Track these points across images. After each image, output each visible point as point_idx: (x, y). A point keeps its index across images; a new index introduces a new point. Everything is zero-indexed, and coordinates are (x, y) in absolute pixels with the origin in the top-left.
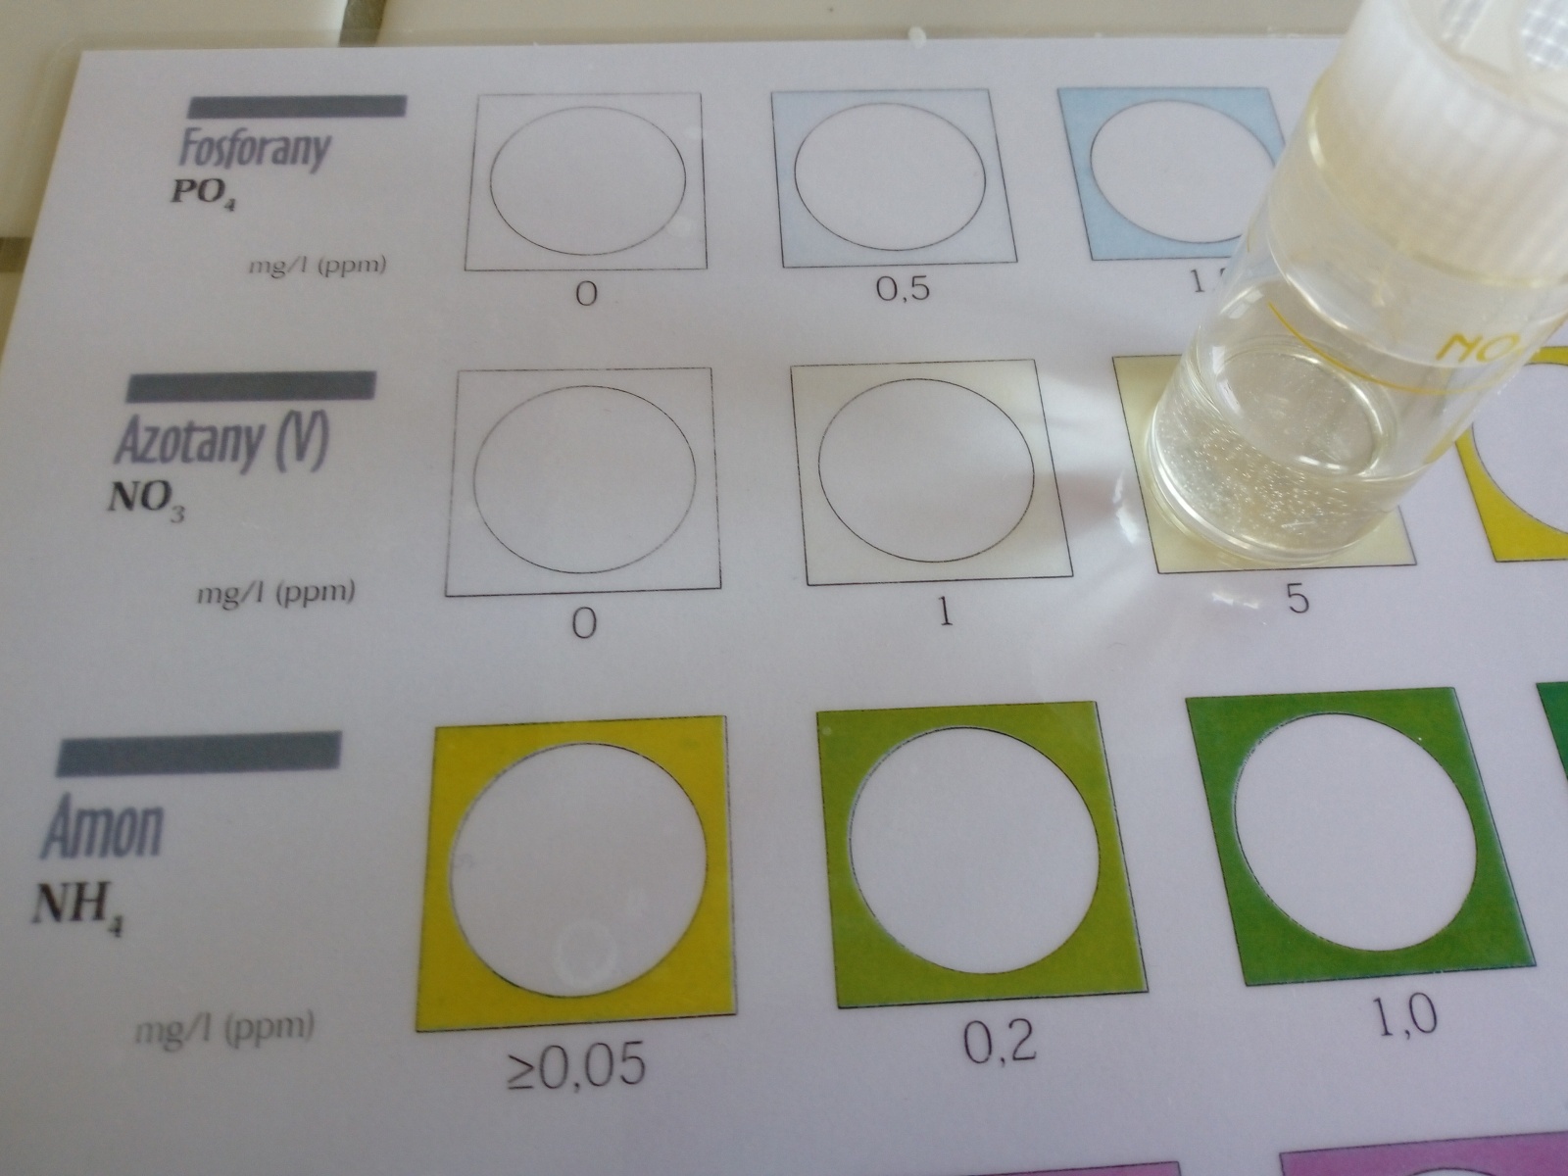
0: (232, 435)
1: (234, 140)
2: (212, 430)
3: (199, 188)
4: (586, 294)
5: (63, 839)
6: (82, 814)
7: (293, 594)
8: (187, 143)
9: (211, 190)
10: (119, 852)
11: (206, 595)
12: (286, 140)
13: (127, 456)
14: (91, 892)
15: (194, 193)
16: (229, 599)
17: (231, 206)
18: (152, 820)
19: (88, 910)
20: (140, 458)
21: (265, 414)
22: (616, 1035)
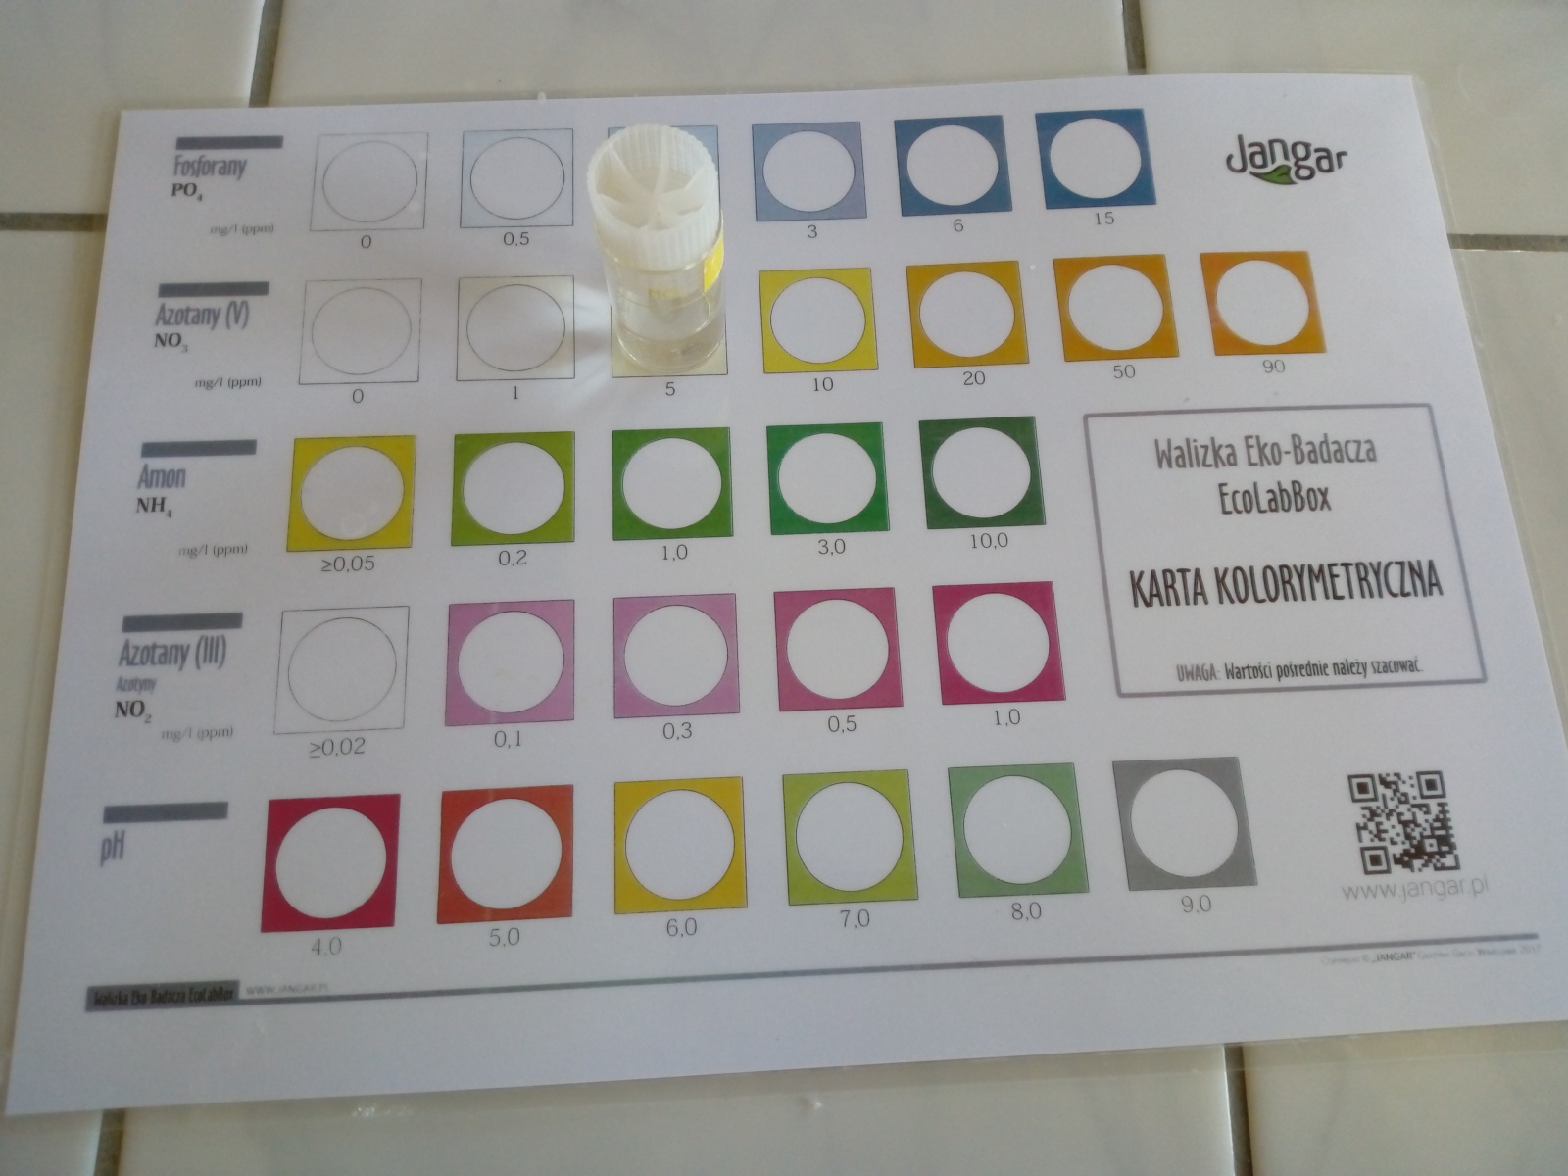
0: (206, 313)
1: (200, 161)
2: (198, 310)
3: (184, 188)
4: (366, 242)
5: (146, 481)
6: (153, 472)
7: (235, 383)
8: (177, 164)
9: (190, 190)
10: (169, 486)
11: (200, 383)
12: (225, 162)
13: (161, 322)
14: (159, 501)
15: (182, 191)
16: (208, 385)
17: (200, 198)
18: (181, 475)
19: (158, 507)
20: (167, 323)
21: (220, 302)
22: (364, 554)
